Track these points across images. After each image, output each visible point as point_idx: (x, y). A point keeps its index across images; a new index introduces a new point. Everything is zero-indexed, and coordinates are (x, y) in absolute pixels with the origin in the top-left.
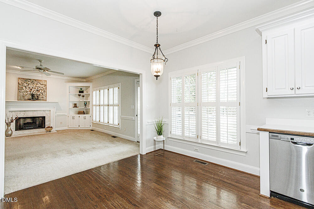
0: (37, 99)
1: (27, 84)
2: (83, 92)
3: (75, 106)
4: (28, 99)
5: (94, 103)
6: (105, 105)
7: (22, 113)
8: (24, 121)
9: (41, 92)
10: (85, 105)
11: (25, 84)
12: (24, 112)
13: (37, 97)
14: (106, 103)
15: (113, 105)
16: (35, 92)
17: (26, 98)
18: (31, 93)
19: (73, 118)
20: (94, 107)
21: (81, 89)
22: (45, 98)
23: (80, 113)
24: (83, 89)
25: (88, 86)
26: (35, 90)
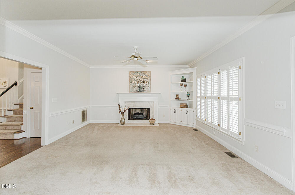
0: (143, 91)
1: (136, 77)
2: (185, 81)
3: (177, 98)
4: (136, 91)
5: (199, 95)
6: (214, 98)
7: (132, 103)
8: (135, 111)
9: (146, 83)
10: (188, 96)
11: (134, 77)
12: (134, 103)
13: (143, 88)
14: (215, 94)
15: (229, 99)
16: (141, 83)
17: (135, 90)
18: (139, 84)
19: (175, 111)
20: (199, 100)
21: (183, 77)
22: (149, 90)
23: (182, 106)
24: (186, 77)
25: (191, 73)
26: (142, 82)
